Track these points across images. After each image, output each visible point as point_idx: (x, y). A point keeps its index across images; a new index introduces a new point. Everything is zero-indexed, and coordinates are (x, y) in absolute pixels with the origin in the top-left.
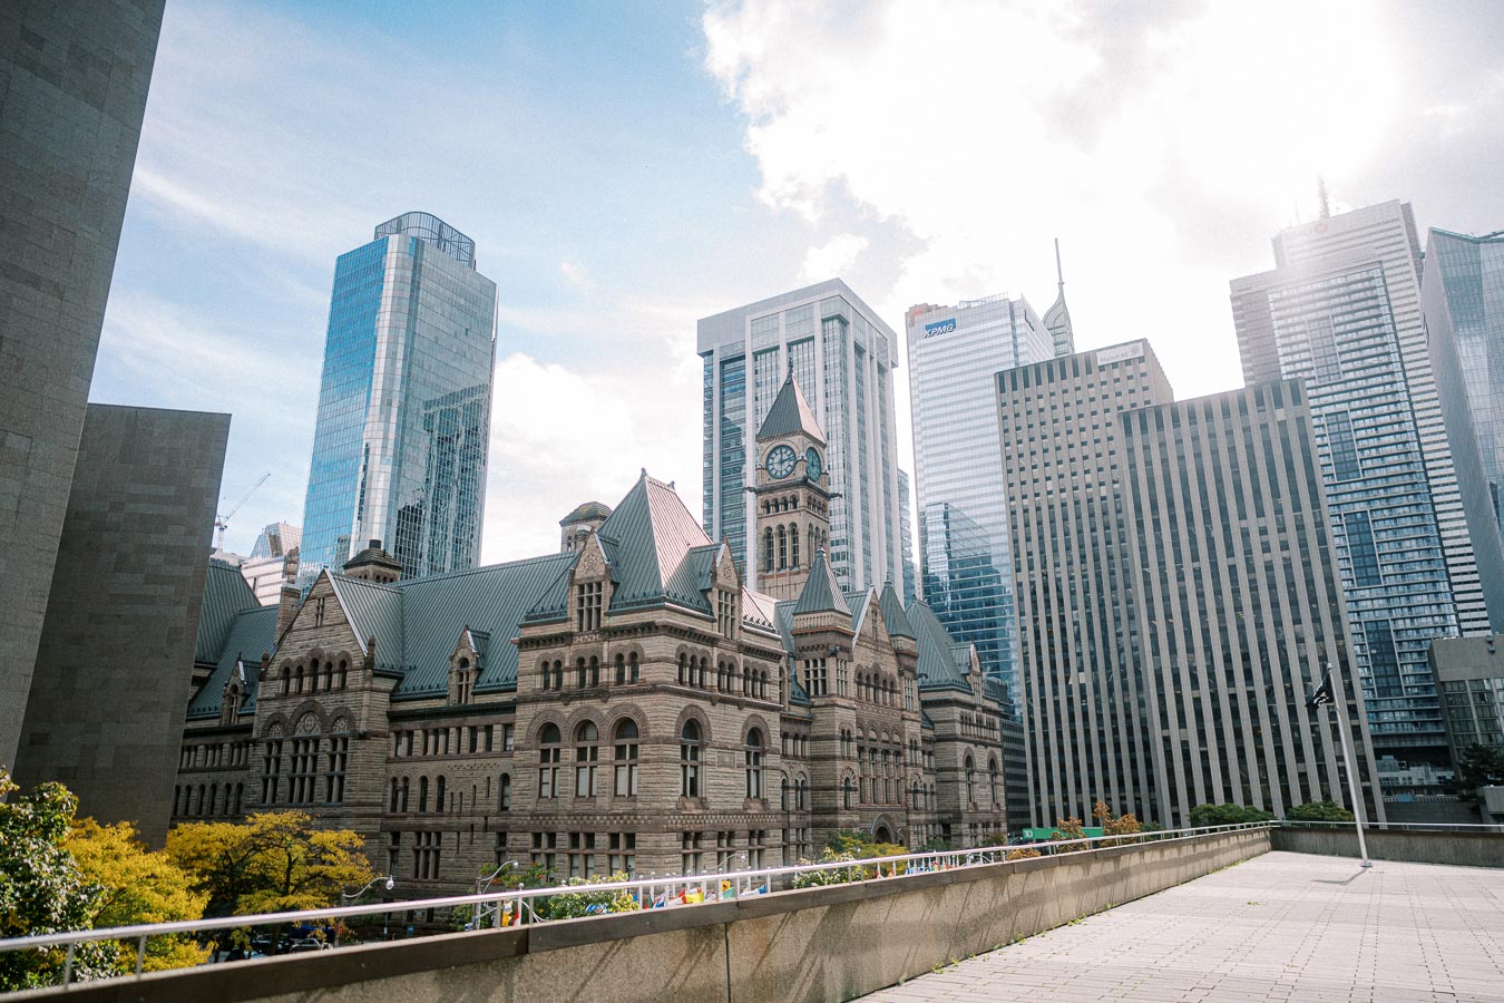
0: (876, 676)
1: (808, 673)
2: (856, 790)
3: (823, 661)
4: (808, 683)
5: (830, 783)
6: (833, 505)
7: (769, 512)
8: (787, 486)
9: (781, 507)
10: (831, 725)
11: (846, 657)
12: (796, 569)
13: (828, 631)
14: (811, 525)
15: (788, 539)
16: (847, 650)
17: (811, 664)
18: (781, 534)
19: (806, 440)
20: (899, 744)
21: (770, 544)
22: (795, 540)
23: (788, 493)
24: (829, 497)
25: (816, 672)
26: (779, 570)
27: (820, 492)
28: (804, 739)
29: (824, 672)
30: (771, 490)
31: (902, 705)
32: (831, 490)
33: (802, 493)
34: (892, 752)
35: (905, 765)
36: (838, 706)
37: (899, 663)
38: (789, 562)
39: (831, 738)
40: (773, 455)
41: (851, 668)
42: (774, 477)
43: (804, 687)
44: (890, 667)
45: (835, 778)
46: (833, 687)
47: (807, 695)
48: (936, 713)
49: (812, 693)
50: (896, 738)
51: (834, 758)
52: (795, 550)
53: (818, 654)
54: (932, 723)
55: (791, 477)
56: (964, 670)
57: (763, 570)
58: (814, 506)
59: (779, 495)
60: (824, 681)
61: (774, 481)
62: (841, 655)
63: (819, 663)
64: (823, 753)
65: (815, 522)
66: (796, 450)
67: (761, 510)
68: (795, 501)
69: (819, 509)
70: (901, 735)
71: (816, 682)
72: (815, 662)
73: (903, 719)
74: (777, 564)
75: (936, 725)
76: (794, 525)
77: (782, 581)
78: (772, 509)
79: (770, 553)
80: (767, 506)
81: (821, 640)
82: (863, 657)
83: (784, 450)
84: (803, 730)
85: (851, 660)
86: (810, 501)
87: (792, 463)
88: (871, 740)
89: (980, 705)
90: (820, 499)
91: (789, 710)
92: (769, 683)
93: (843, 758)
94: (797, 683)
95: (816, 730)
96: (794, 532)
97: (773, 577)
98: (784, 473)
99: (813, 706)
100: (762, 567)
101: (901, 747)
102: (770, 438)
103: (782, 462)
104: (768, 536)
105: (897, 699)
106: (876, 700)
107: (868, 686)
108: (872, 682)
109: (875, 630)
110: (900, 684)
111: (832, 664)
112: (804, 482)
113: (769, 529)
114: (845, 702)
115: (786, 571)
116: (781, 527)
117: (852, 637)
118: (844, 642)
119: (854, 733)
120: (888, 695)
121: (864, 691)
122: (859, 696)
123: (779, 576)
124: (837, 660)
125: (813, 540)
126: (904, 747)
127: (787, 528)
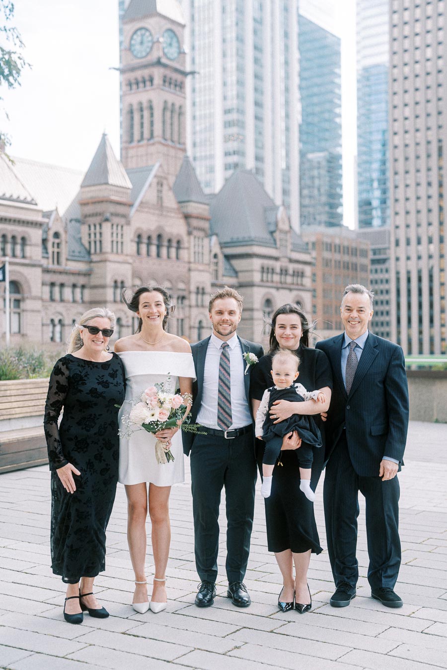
0: (160, 237)
1: (90, 235)
2: (128, 326)
3: (100, 225)
4: (90, 243)
6: (188, 81)
7: (131, 89)
8: (145, 66)
9: (141, 85)
10: (104, 277)
11: (122, 221)
12: (152, 141)
13: (102, 202)
14: (166, 102)
15: (146, 114)
16: (126, 217)
17: (92, 228)
18: (141, 110)
19: (163, 22)
20: (184, 290)
21: (132, 118)
22: (152, 115)
23: (146, 73)
24: (185, 74)
25: (95, 234)
26: (139, 141)
27: (177, 70)
28: (83, 287)
29: (101, 234)
30: (133, 69)
31: (189, 258)
32: (188, 68)
33: (158, 73)
34: (175, 296)
35: (190, 306)
36: (110, 261)
37: (188, 225)
38: (146, 134)
39: (103, 287)
40: (135, 37)
41: (129, 234)
42: (136, 57)
43: (87, 245)
44: (176, 227)
46: (107, 247)
47: (89, 253)
48: (238, 264)
49: (93, 251)
50: (181, 286)
51: (104, 302)
52: (152, 124)
53: (97, 220)
54: (236, 273)
55: (149, 58)
56: (272, 228)
57: (126, 142)
58: (170, 83)
59: (139, 74)
60: (101, 242)
61: (136, 62)
62: (116, 220)
63: (98, 227)
64: (98, 298)
65: (170, 97)
66: (153, 32)
67: (125, 88)
68: (151, 80)
69: (176, 85)
70: (188, 283)
71: (95, 242)
72: (95, 226)
73: (190, 270)
74: (137, 136)
75: (240, 274)
76: (150, 101)
77: (142, 151)
78: (134, 87)
79: (132, 126)
80: (130, 84)
81: (98, 208)
82: (144, 221)
83: (143, 31)
84: (81, 280)
85: (128, 223)
87: (150, 44)
89: (286, 257)
90: (177, 77)
91: (66, 265)
92: (31, 245)
93: (115, 301)
94: (82, 245)
95: (94, 281)
96: (151, 108)
97: (133, 148)
98: (144, 54)
99: (91, 262)
100: (125, 138)
101: (185, 293)
102: (133, 20)
103: (142, 43)
104: (131, 112)
105: (184, 254)
106: (158, 255)
107: (149, 244)
108: (155, 241)
109: (160, 199)
110: (189, 242)
111: (107, 228)
112: (159, 63)
113: (131, 105)
114: (120, 258)
115: (144, 142)
116: (140, 103)
117: (131, 205)
118: (121, 210)
119: (129, 283)
120: (173, 251)
121: (144, 248)
122: (138, 252)
123: (138, 147)
124: (112, 225)
125: (168, 114)
126: (190, 292)
127: (145, 105)
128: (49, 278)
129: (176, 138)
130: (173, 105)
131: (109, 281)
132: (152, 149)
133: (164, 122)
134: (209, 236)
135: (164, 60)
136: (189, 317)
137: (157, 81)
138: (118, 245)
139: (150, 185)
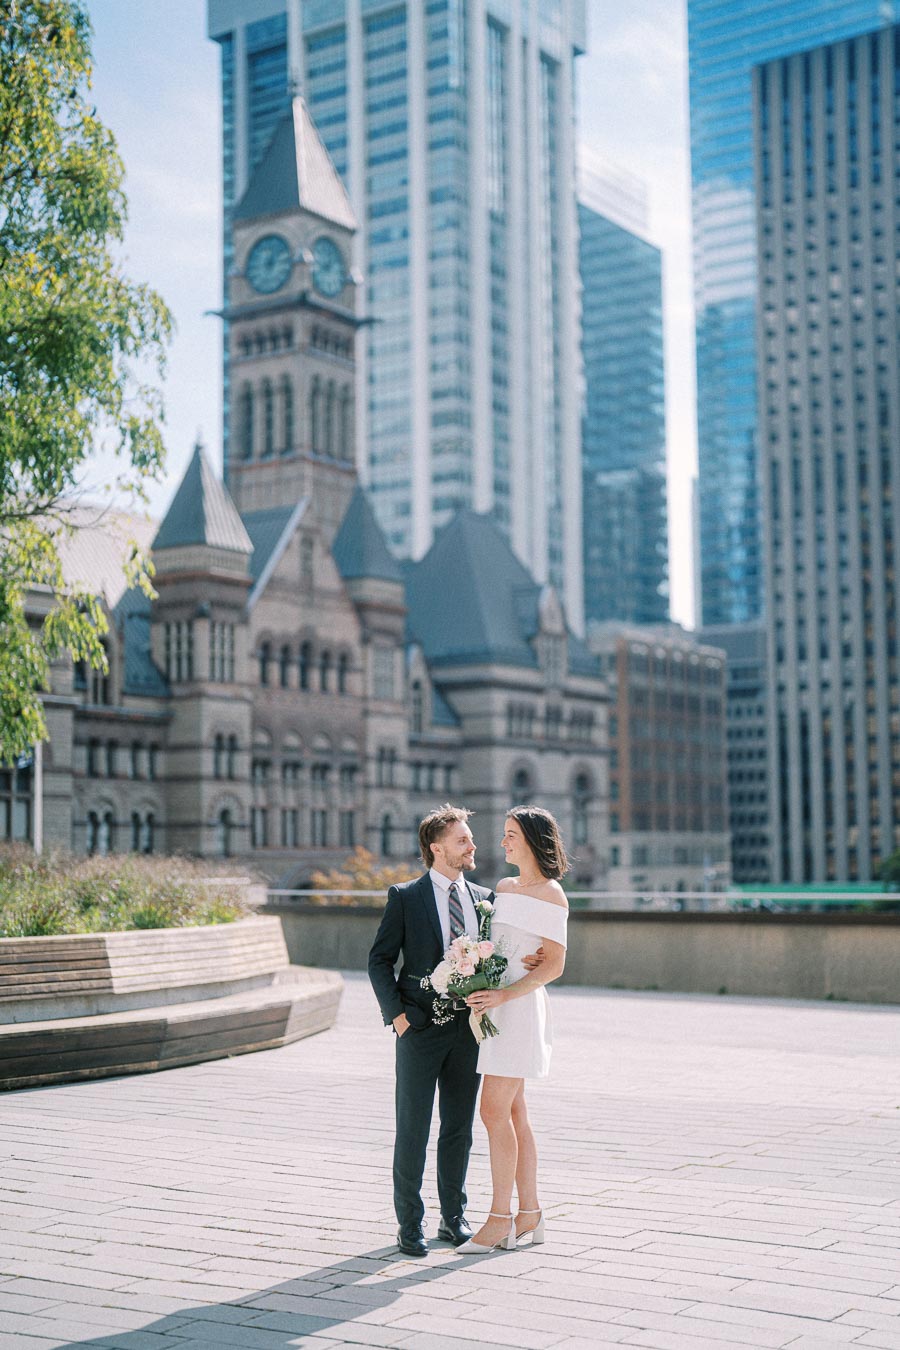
0: (306, 648)
1: (168, 645)
2: (242, 827)
3: (190, 625)
4: (168, 661)
5: (192, 817)
6: (361, 338)
7: (248, 353)
8: (277, 309)
9: (268, 345)
10: (196, 727)
11: (233, 617)
12: (288, 456)
13: (194, 578)
14: (316, 378)
15: (278, 401)
16: (239, 608)
17: (174, 631)
18: (268, 393)
19: (312, 224)
20: (353, 754)
21: (249, 411)
22: (289, 404)
24: (355, 324)
25: (179, 644)
26: (263, 455)
27: (338, 317)
28: (154, 748)
29: (191, 643)
30: (252, 314)
31: (365, 688)
32: (361, 313)
33: (301, 322)
34: (337, 765)
35: (367, 787)
37: (363, 622)
38: (278, 442)
39: (195, 747)
40: (258, 252)
41: (245, 642)
42: (258, 290)
43: (162, 664)
44: (338, 628)
45: (198, 809)
46: (203, 668)
47: (166, 680)
48: (462, 701)
49: (174, 675)
50: (349, 745)
51: (196, 779)
52: (289, 421)
53: (183, 614)
54: (456, 719)
55: (284, 293)
56: (529, 630)
57: (236, 457)
58: (326, 342)
59: (263, 324)
60: (190, 659)
61: (259, 299)
62: (220, 615)
63: (185, 628)
64: (183, 770)
66: (293, 242)
67: (235, 351)
68: (289, 335)
69: (337, 346)
70: (360, 737)
71: (179, 660)
72: (179, 626)
73: (366, 713)
74: (258, 444)
75: (465, 722)
76: (286, 377)
77: (268, 475)
78: (255, 349)
79: (248, 426)
80: (245, 343)
81: (186, 591)
82: (274, 617)
83: (274, 242)
84: (151, 735)
85: (245, 621)
86: (317, 336)
87: (287, 267)
88: (287, 749)
89: (555, 686)
90: (341, 329)
91: (121, 704)
93: (217, 777)
94: (153, 664)
95: (176, 736)
96: (288, 390)
97: (250, 468)
98: (274, 285)
99: (170, 698)
100: (234, 449)
101: (357, 761)
102: (253, 222)
103: (270, 264)
104: (247, 398)
105: (354, 681)
106: (304, 684)
107: (285, 663)
108: (296, 656)
109: (307, 571)
110: (365, 658)
111: (202, 629)
112: (302, 303)
113: (247, 385)
114: (227, 691)
115: (274, 457)
116: (266, 382)
117: (250, 586)
118: (231, 594)
119: (245, 739)
120: (333, 677)
121: (275, 670)
122: (264, 678)
123: (261, 467)
124: (213, 626)
125: (321, 403)
126: (366, 758)
127: (276, 383)
128: (87, 730)
129: (336, 447)
130: (331, 383)
131: (206, 735)
132: (289, 471)
133: (314, 419)
134: (405, 647)
135: (314, 298)
136: (364, 808)
137: (301, 337)
138: (224, 665)
139: (288, 547)
